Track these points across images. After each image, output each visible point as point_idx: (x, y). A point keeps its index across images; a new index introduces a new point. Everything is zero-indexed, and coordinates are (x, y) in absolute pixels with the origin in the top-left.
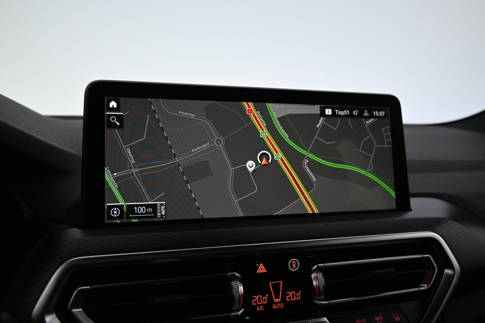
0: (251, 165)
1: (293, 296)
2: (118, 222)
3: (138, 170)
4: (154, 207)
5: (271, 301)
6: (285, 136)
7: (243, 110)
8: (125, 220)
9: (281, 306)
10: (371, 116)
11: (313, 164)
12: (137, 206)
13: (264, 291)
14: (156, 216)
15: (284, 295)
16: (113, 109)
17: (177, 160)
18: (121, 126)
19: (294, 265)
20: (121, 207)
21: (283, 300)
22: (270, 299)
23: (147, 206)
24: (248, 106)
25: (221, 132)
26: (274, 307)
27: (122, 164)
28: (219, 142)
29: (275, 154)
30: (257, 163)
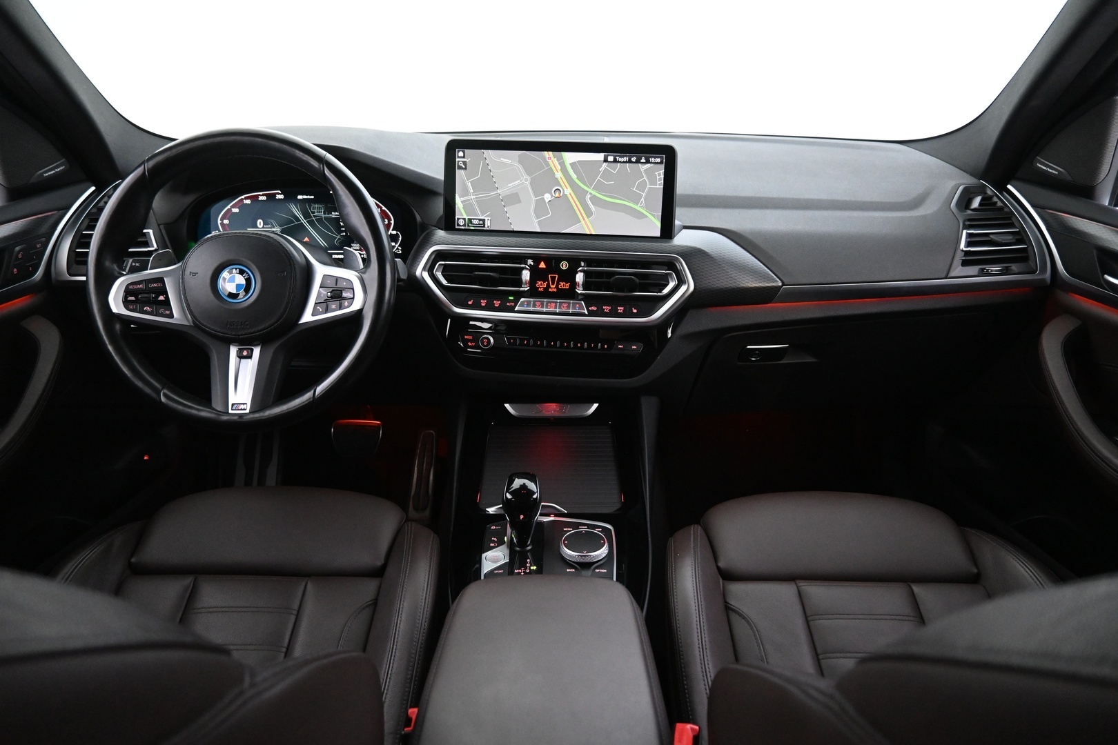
0: (547, 197)
1: (564, 286)
2: (463, 228)
3: (475, 197)
4: (484, 220)
5: (548, 286)
6: (574, 176)
7: (544, 159)
8: (467, 228)
9: (555, 290)
10: (648, 162)
11: (593, 199)
12: (474, 219)
13: (545, 280)
14: (484, 226)
15: (558, 284)
16: (461, 157)
17: (499, 191)
18: (465, 169)
19: (564, 265)
20: (464, 219)
21: (557, 287)
22: (548, 285)
23: (480, 220)
24: (548, 155)
25: (528, 173)
26: (550, 290)
27: (466, 193)
28: (526, 180)
29: (565, 190)
30: (552, 196)
